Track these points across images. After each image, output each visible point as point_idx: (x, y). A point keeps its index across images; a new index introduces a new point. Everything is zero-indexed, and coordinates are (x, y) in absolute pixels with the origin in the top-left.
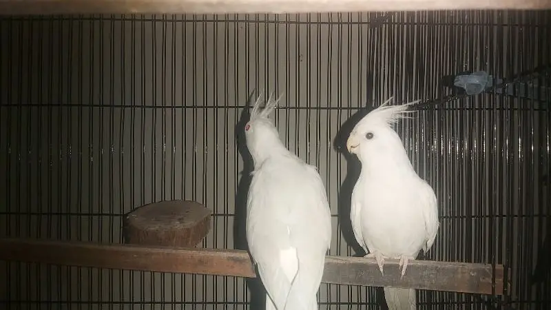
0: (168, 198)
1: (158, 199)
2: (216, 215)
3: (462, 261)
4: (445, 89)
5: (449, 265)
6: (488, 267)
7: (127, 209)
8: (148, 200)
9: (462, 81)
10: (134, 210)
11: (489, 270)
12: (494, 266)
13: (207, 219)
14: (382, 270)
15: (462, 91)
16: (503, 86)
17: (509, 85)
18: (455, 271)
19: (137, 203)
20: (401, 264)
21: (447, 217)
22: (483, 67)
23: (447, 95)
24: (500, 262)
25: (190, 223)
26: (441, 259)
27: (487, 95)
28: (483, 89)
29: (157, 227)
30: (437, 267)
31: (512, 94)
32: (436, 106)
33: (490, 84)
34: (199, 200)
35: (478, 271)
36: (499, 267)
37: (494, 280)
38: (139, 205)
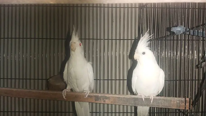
3: (173, 97)
4: (168, 32)
5: (169, 98)
9: (174, 30)
12: (185, 99)
14: (144, 100)
15: (174, 33)
17: (192, 31)
18: (171, 101)
20: (150, 98)
21: (168, 81)
23: (168, 35)
26: (166, 96)
27: (183, 35)
28: (182, 32)
30: (164, 99)
31: (192, 34)
32: (164, 39)
33: (184, 31)
35: (179, 101)
36: (188, 99)
37: (185, 104)
38: (53, 76)
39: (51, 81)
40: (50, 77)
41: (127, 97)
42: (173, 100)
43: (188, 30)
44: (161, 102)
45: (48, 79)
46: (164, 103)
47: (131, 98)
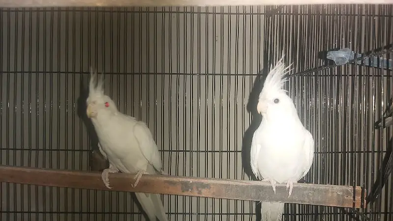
3: (331, 184)
4: (320, 61)
5: (322, 187)
6: (350, 188)
9: (332, 56)
11: (351, 190)
12: (354, 187)
14: (274, 190)
15: (332, 62)
16: (362, 59)
17: (367, 59)
18: (326, 191)
20: (288, 186)
21: (321, 153)
23: (322, 65)
24: (359, 185)
26: (316, 183)
27: (350, 65)
30: (313, 188)
31: (368, 65)
32: (314, 73)
35: (343, 191)
36: (358, 188)
37: (354, 198)
41: (244, 184)
42: (330, 191)
43: (359, 55)
44: (308, 193)
46: (313, 195)
47: (251, 186)
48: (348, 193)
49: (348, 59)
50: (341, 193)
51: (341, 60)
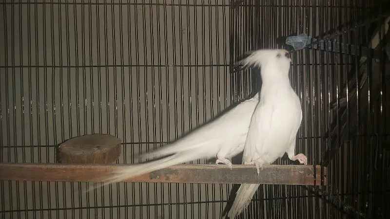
0: (89, 132)
1: (82, 134)
2: (125, 144)
5: (285, 167)
6: (311, 167)
7: (59, 141)
8: (75, 134)
9: (291, 41)
10: (65, 141)
11: (312, 169)
12: (314, 166)
13: (118, 146)
16: (317, 43)
17: (322, 42)
18: (289, 170)
19: (67, 137)
22: (301, 32)
24: (318, 164)
25: (105, 149)
28: (304, 46)
29: (82, 153)
31: (323, 49)
33: (309, 43)
34: (112, 133)
35: (304, 170)
36: (318, 167)
37: (315, 176)
38: (68, 138)
39: (65, 148)
40: (64, 141)
41: (211, 168)
42: (292, 170)
43: (315, 40)
44: (272, 174)
45: (59, 145)
46: (276, 175)
47: (218, 169)
48: (309, 171)
49: (305, 44)
50: (302, 172)
51: (299, 45)
